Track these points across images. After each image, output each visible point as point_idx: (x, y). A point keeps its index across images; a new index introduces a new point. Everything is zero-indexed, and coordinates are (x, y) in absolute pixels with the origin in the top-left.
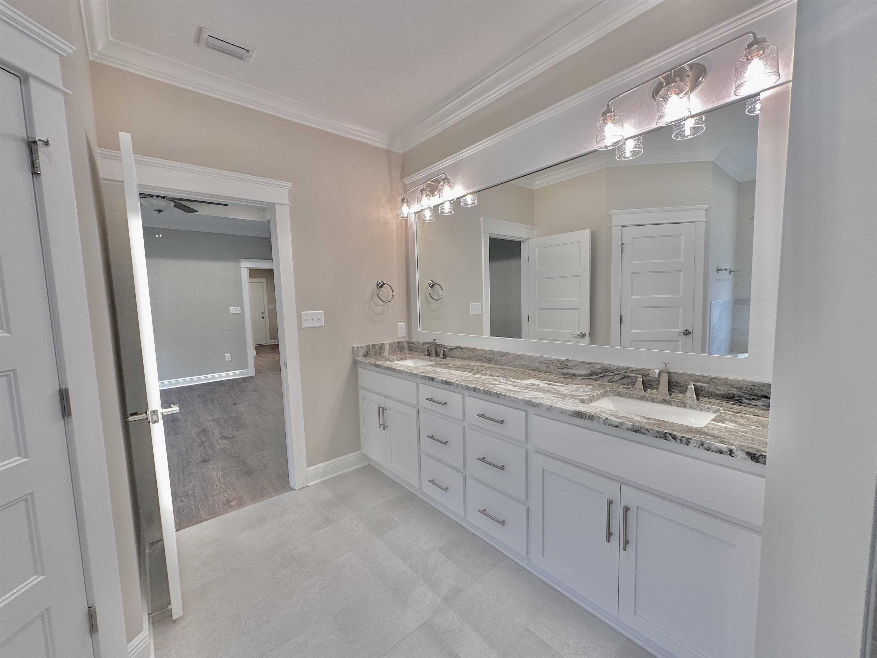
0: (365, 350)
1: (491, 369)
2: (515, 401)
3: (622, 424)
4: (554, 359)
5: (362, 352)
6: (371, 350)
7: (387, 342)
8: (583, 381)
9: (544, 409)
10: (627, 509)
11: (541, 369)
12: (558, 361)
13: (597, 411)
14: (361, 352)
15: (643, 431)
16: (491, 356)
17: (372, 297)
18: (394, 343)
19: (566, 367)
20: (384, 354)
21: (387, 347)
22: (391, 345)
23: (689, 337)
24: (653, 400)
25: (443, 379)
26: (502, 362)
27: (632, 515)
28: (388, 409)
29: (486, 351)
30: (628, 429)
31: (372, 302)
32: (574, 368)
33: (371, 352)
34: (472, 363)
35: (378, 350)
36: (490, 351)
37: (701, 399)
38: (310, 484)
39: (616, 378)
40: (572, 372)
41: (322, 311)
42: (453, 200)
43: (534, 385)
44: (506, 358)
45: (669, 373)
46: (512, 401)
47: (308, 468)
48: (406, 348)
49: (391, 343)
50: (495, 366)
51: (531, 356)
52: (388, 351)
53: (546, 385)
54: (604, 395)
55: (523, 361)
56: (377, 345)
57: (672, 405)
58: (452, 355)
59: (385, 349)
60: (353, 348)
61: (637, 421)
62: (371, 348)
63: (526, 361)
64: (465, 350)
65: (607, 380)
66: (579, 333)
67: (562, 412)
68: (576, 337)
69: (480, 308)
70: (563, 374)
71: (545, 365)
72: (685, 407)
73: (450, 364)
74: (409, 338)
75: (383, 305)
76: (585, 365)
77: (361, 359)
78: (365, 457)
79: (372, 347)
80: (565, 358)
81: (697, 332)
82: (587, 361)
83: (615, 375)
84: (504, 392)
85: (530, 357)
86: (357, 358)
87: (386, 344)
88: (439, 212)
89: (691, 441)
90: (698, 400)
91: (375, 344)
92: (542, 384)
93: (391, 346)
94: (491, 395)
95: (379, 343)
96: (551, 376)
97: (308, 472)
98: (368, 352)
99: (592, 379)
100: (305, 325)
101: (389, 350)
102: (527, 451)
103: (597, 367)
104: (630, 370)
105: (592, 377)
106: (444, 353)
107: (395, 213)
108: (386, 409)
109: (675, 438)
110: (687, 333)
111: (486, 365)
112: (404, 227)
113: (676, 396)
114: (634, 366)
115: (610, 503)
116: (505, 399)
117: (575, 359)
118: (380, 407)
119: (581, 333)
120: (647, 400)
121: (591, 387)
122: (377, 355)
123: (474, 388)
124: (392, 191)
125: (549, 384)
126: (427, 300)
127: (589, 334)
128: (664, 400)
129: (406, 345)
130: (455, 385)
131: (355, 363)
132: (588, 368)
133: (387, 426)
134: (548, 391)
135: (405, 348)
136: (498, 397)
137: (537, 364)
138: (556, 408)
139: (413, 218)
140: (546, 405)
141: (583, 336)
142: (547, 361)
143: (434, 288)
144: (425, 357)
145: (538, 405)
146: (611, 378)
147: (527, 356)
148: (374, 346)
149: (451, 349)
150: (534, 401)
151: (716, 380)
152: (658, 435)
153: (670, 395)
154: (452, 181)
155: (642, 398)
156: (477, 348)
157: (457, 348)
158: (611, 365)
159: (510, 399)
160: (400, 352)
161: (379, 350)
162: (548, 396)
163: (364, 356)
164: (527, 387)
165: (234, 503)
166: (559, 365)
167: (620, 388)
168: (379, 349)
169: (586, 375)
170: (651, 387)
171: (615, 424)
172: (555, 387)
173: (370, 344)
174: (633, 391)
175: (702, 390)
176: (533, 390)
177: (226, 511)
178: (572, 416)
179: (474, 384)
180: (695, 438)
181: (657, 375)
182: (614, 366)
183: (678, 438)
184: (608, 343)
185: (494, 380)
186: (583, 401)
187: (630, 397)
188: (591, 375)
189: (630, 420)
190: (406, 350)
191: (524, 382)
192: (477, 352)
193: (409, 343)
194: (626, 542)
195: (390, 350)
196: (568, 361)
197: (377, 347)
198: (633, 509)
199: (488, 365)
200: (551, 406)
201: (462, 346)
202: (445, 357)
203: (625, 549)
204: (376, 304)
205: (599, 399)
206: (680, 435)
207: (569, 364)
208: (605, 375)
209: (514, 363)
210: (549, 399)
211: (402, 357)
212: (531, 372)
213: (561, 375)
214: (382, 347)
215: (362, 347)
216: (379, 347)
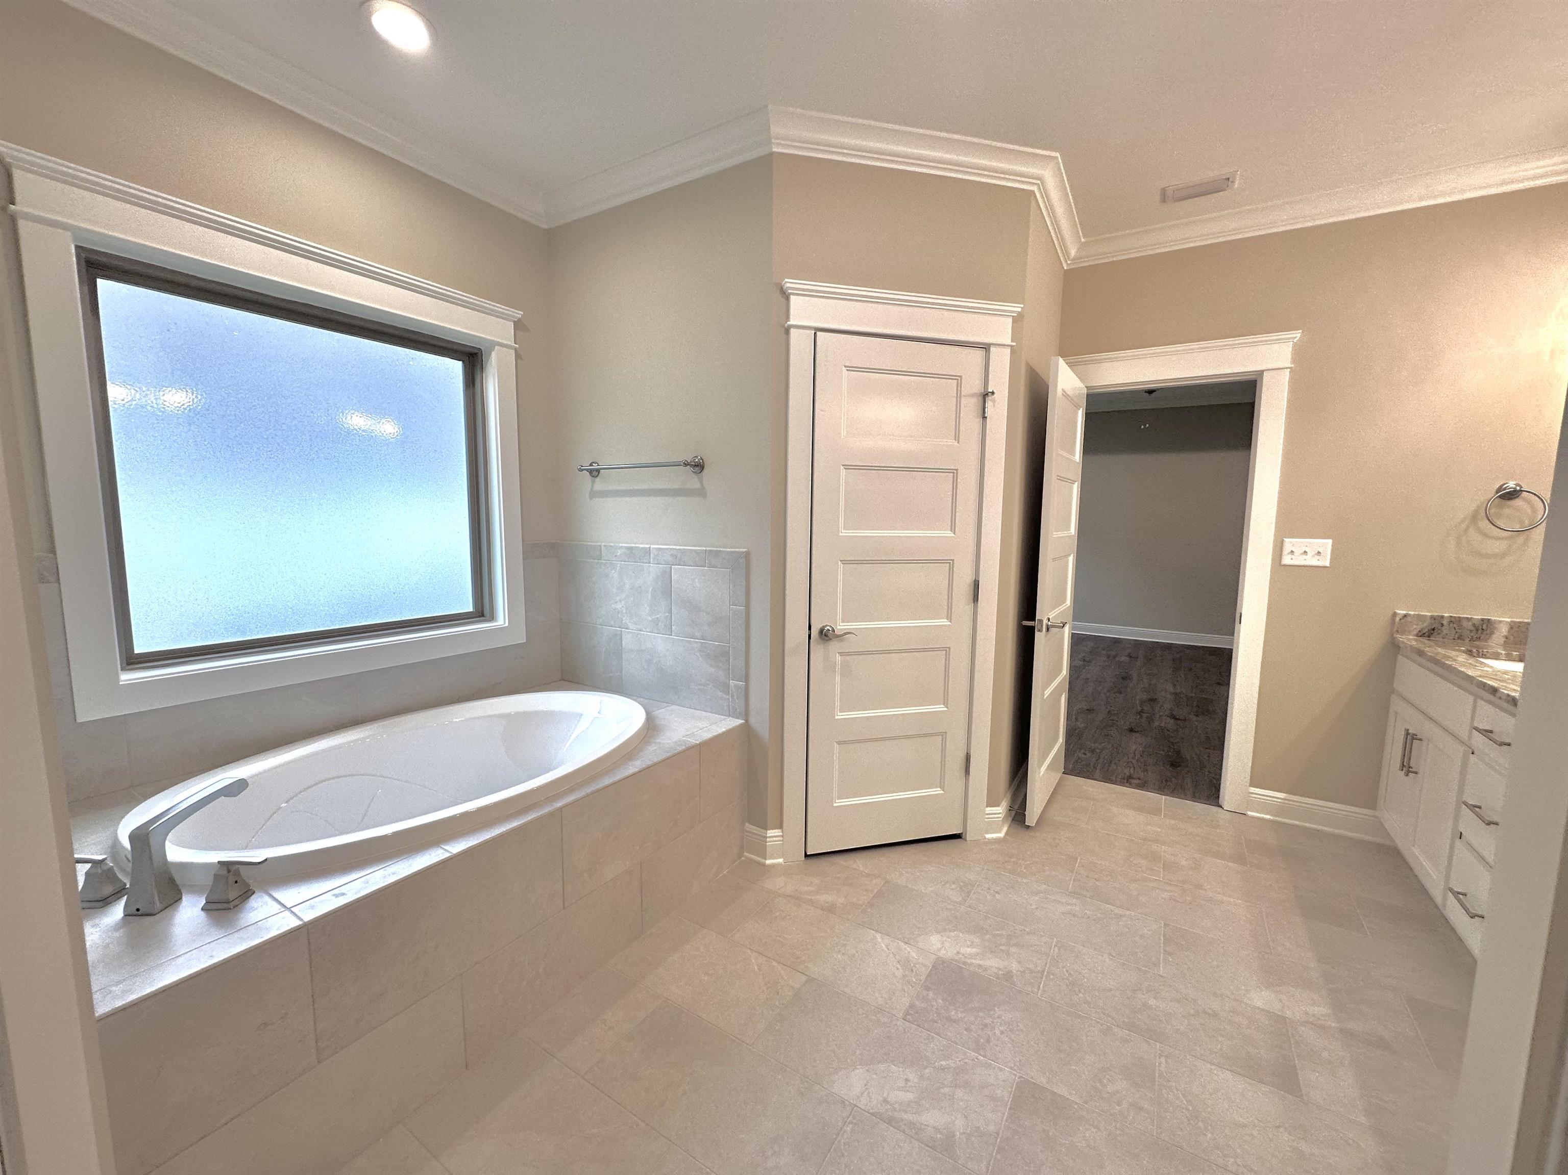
0: (1425, 625)
5: (1419, 628)
6: (1443, 628)
7: (1502, 619)
14: (1415, 627)
17: (1470, 519)
20: (1486, 642)
21: (1502, 630)
22: (1515, 627)
35: (1468, 632)
41: (1331, 541)
47: (1248, 788)
49: (1517, 622)
52: (1504, 639)
56: (1470, 619)
59: (1492, 633)
60: (1395, 614)
62: (1445, 622)
77: (1409, 639)
78: (1381, 828)
79: (1451, 622)
86: (1398, 639)
87: (1500, 622)
91: (1461, 618)
95: (1477, 617)
98: (1434, 630)
100: (1287, 560)
101: (1506, 637)
122: (1463, 641)
131: (1393, 648)
148: (1457, 620)
161: (1471, 631)
163: (1421, 635)
165: (1134, 781)
168: (1472, 628)
173: (1446, 615)
177: (1121, 783)
195: (1512, 638)
197: (1467, 625)
214: (1483, 629)
215: (1420, 617)
216: (1474, 625)
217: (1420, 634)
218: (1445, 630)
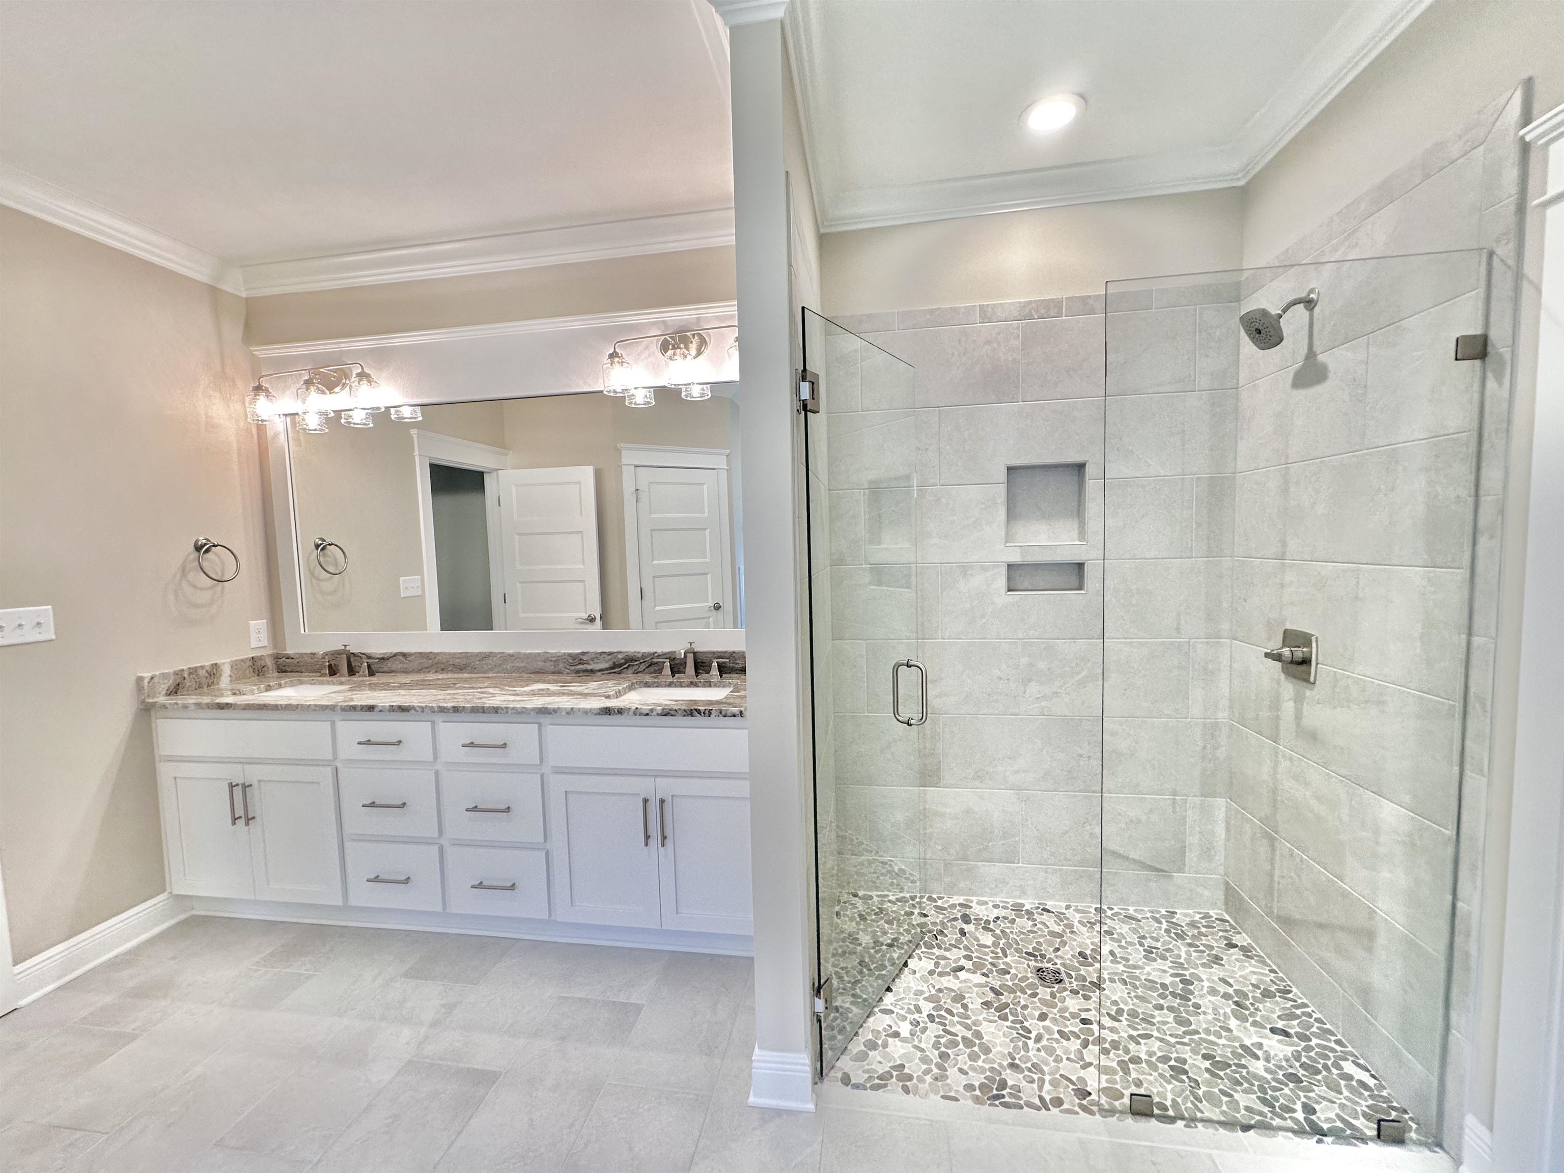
0: (171, 682)
1: (466, 680)
2: (522, 712)
3: (652, 710)
4: (564, 653)
5: (166, 687)
6: (186, 681)
7: (225, 661)
8: (603, 677)
9: (564, 713)
10: (662, 801)
11: (547, 669)
12: (570, 655)
13: (626, 703)
14: (163, 686)
15: (672, 712)
16: (464, 661)
17: (184, 572)
18: (242, 660)
19: (581, 662)
20: (218, 684)
21: (226, 671)
22: (234, 665)
23: (719, 612)
24: (681, 686)
25: (392, 704)
26: (483, 667)
27: (667, 807)
28: (255, 785)
29: (455, 654)
30: (658, 715)
31: (184, 583)
32: (591, 662)
33: (188, 684)
34: (431, 676)
35: (204, 679)
36: (461, 653)
37: (724, 675)
38: (23, 1003)
39: (642, 667)
40: (589, 667)
41: (50, 607)
42: (379, 408)
43: (542, 690)
44: (491, 662)
45: (695, 653)
46: (519, 713)
47: (16, 967)
48: (271, 668)
49: (236, 661)
50: (473, 675)
51: (530, 653)
52: (229, 679)
53: (559, 688)
54: (631, 688)
55: (518, 662)
56: (202, 667)
57: (698, 687)
58: (385, 669)
59: (221, 675)
60: (140, 680)
61: (666, 705)
62: (186, 675)
63: (522, 662)
64: (413, 657)
65: (632, 671)
66: (586, 616)
67: (586, 712)
68: (582, 623)
69: (419, 584)
70: (578, 672)
71: (552, 663)
72: (710, 686)
73: (389, 683)
74: (275, 647)
75: (212, 588)
76: (605, 656)
77: (160, 700)
78: (185, 900)
79: (190, 673)
80: (579, 651)
81: (728, 606)
82: (607, 651)
83: (641, 663)
84: (504, 705)
85: (529, 656)
86: (150, 700)
87: (224, 663)
88: (343, 421)
89: (713, 712)
90: (721, 676)
91: (196, 667)
92: (553, 687)
93: (235, 667)
94: (484, 712)
95: (208, 664)
96: (562, 677)
97: (16, 975)
98: (178, 685)
99: (615, 673)
101: (231, 677)
102: (542, 776)
103: (620, 656)
104: (656, 655)
105: (613, 671)
106: (369, 666)
107: (231, 408)
108: (251, 785)
109: (699, 712)
110: (717, 607)
111: (456, 676)
112: (255, 437)
113: (704, 677)
114: (660, 650)
115: (646, 801)
116: (507, 712)
117: (592, 650)
118: (234, 784)
119: (589, 616)
120: (676, 686)
121: (615, 682)
122: (202, 688)
123: (454, 707)
124: (223, 366)
125: (563, 686)
126: (312, 573)
127: (601, 618)
128: (691, 682)
129: (269, 662)
130: (418, 709)
131: (147, 710)
132: (609, 660)
133: (253, 818)
134: (564, 694)
135: (268, 668)
136: (497, 712)
137: (540, 663)
138: (579, 709)
139: (278, 426)
140: (565, 709)
141: (592, 620)
142: (554, 657)
143: (325, 551)
144: (325, 679)
145: (555, 711)
146: (636, 667)
147: (525, 654)
148: (193, 671)
149: (383, 659)
150: (550, 706)
151: (735, 655)
152: (685, 713)
153: (697, 676)
154: (375, 380)
155: (670, 685)
156: (436, 651)
157: (395, 655)
158: (635, 652)
159: (514, 711)
160: (257, 677)
161: (207, 678)
162: (565, 698)
163: (169, 695)
164: (533, 693)
166: (571, 661)
167: (648, 678)
168: (207, 675)
169: (607, 669)
170: (679, 672)
171: (645, 712)
172: (569, 688)
173: (184, 668)
174: (662, 679)
175: (724, 667)
176: (542, 695)
178: (599, 714)
179: (453, 702)
180: (715, 707)
181: (683, 656)
182: (638, 653)
183: (702, 712)
184: (626, 626)
185: (482, 693)
186: (608, 697)
187: (658, 686)
188: (613, 669)
189: (659, 705)
190: (271, 672)
191: (527, 689)
192: (438, 658)
193: (277, 657)
194: (664, 838)
195: (234, 675)
196: (583, 653)
197: (202, 673)
198: (669, 801)
199: (460, 676)
200: (572, 709)
201: (405, 650)
202: (372, 673)
203: (663, 845)
204: (195, 587)
205: (625, 693)
206: (704, 708)
207: (585, 658)
208: (629, 666)
209: (505, 667)
210: (567, 701)
211: (269, 685)
212: (532, 676)
213: (576, 673)
214: (214, 672)
215: (164, 676)
216: (207, 671)
217: (169, 692)
218: (188, 683)
